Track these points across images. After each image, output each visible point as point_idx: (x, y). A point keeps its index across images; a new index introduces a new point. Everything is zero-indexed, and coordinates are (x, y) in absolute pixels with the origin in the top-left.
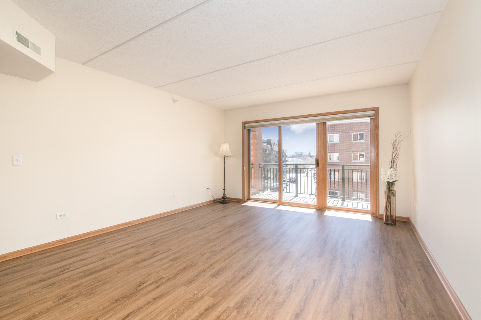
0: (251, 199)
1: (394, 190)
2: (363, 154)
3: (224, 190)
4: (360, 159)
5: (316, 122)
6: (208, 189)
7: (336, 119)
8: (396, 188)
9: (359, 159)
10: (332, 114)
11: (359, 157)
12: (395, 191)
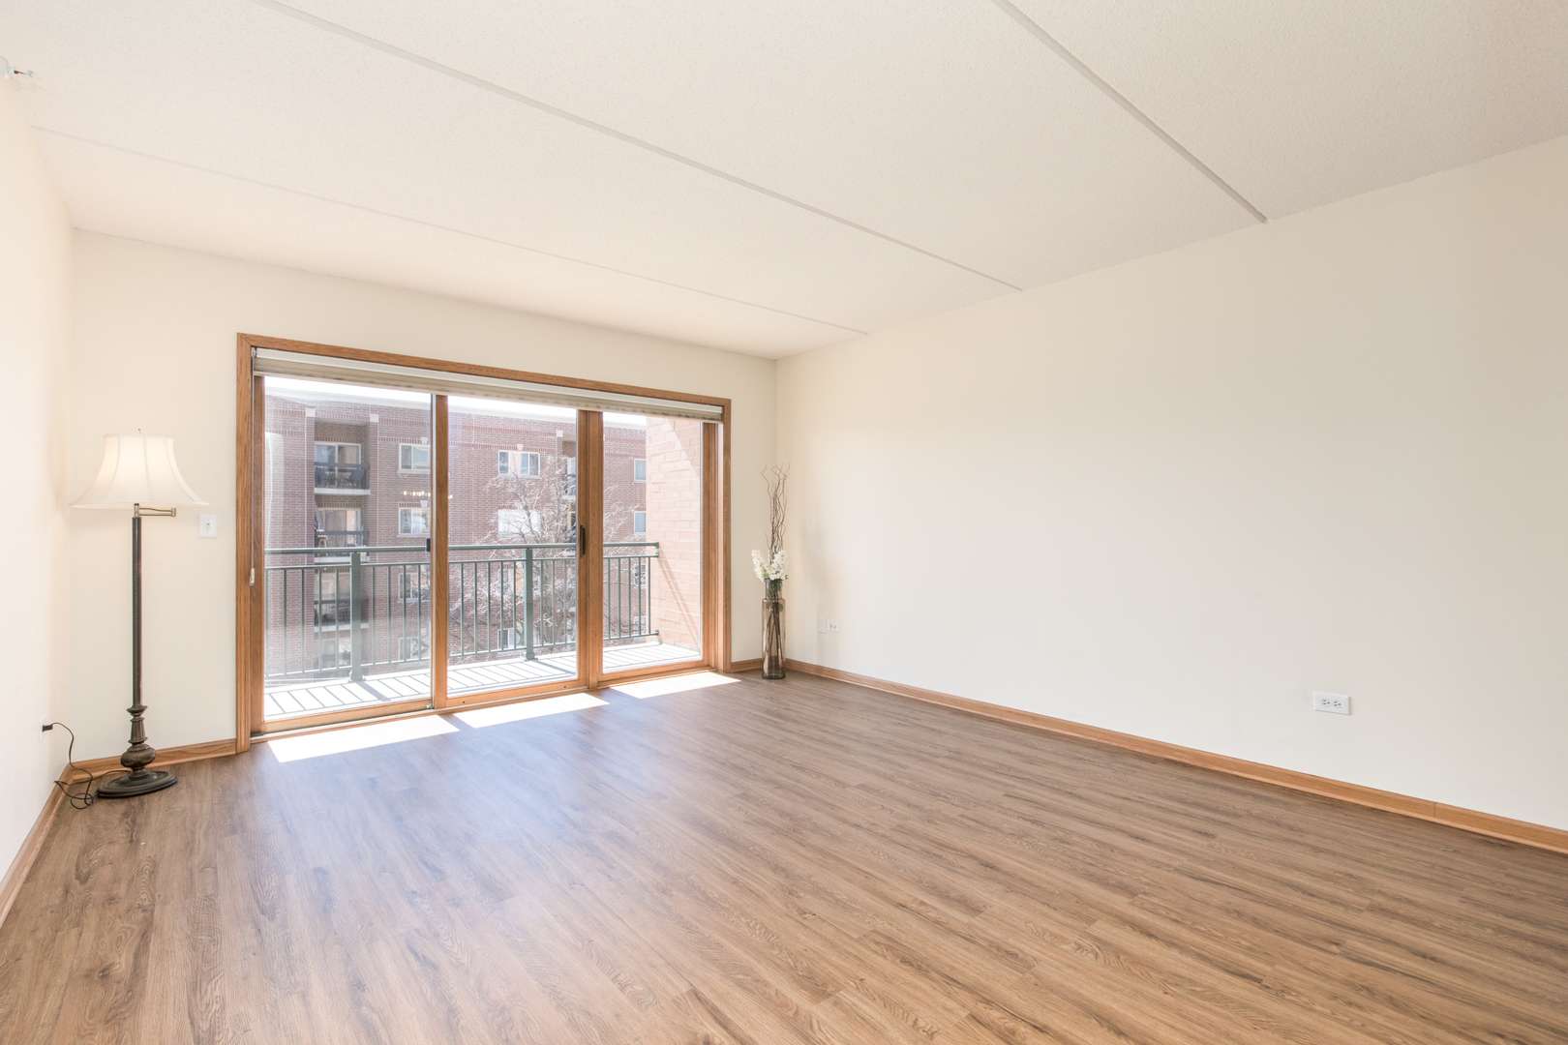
0: (269, 728)
1: (781, 599)
3: (137, 711)
5: (578, 405)
6: (46, 728)
7: (640, 410)
8: (785, 593)
10: (634, 392)
12: (784, 600)
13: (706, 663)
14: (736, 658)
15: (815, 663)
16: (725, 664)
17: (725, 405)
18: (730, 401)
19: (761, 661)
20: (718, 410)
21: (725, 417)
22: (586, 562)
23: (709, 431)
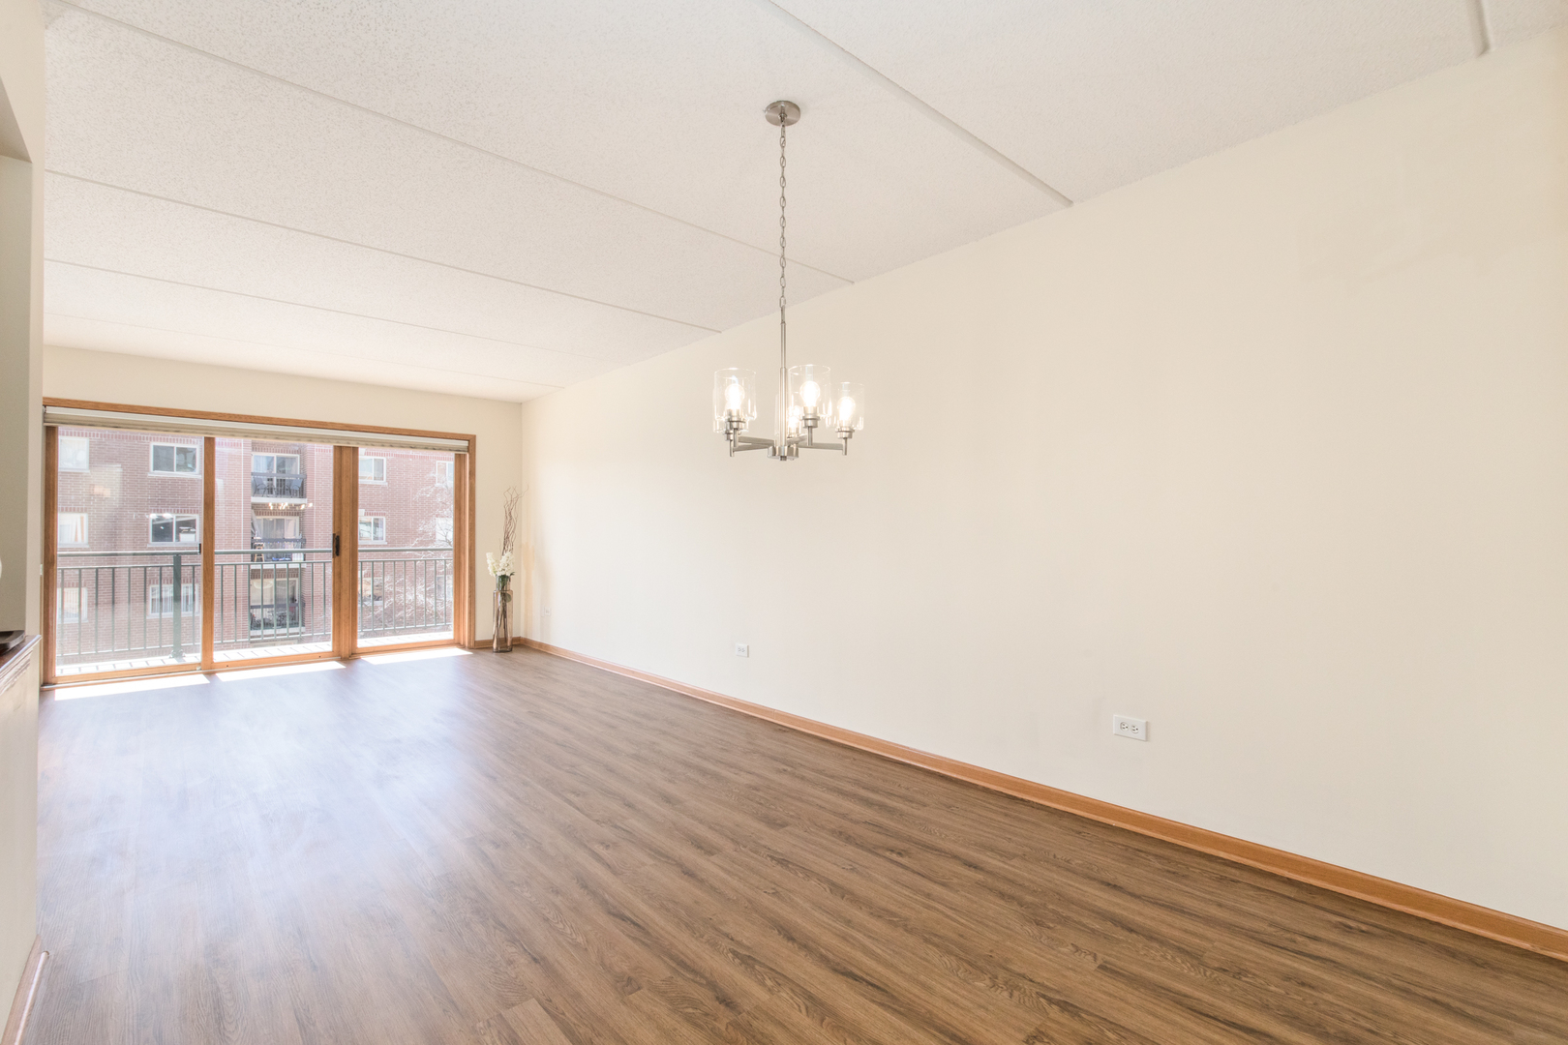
1: (509, 591)
2: (194, 521)
4: (182, 536)
5: (333, 442)
8: (512, 586)
9: (178, 538)
11: (179, 531)
12: (511, 592)
13: (456, 642)
14: (479, 638)
15: (539, 641)
16: (469, 642)
17: (471, 440)
18: (475, 436)
19: (492, 641)
20: (465, 444)
21: (471, 448)
22: (340, 561)
23: (459, 459)
